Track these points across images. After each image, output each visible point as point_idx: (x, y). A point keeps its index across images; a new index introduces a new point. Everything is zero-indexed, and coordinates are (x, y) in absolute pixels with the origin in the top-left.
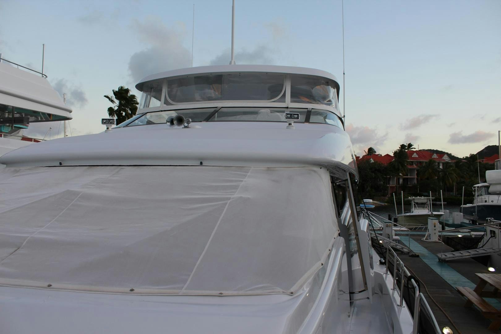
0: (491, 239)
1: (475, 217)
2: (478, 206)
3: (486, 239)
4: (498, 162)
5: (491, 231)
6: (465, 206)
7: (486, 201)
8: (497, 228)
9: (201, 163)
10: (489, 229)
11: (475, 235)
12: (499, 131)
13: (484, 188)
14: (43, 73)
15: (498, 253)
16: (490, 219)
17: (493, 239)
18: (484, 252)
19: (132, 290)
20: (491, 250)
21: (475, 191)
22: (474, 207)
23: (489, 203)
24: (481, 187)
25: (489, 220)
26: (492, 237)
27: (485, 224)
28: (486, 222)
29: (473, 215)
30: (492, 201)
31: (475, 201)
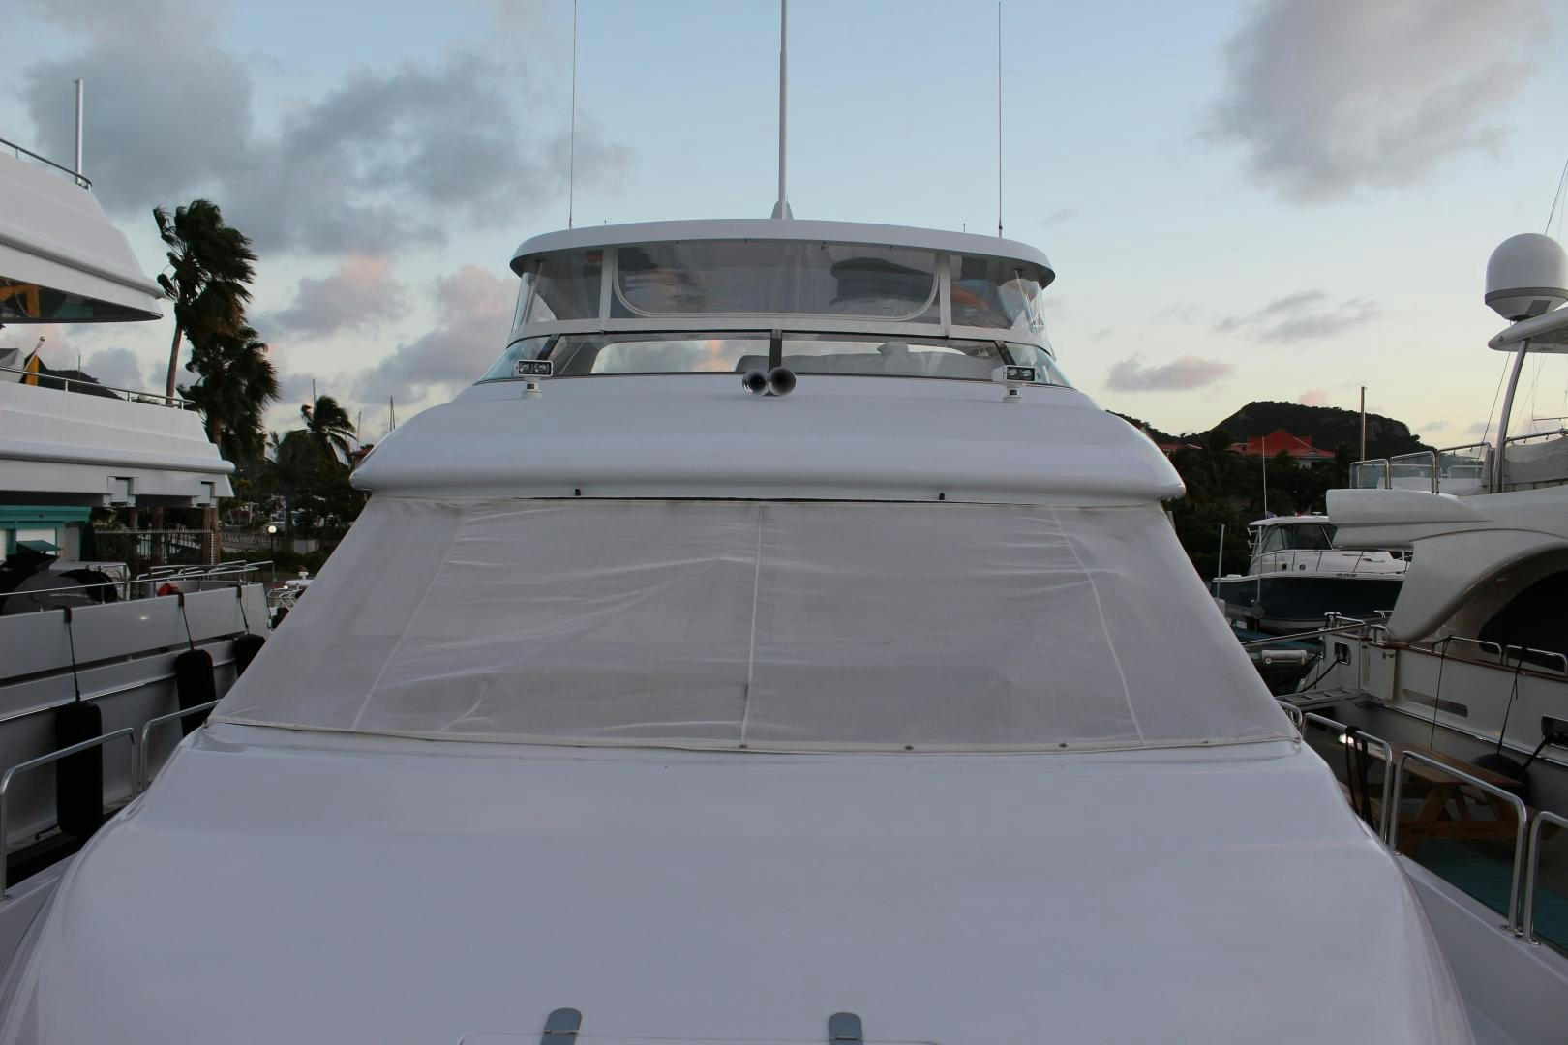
0: (1335, 667)
1: (1255, 610)
2: (1264, 580)
3: (1321, 666)
4: (1358, 467)
5: (1337, 645)
6: (1223, 579)
7: (1285, 567)
8: (1357, 639)
9: (942, 496)
10: (1331, 641)
11: (1273, 659)
12: (1363, 388)
13: (1279, 530)
14: (80, 173)
15: (1355, 701)
16: (1334, 616)
17: (1343, 666)
18: (1322, 698)
19: (1063, 745)
20: (1340, 694)
21: (1253, 538)
22: (1253, 583)
23: (1294, 572)
24: (1270, 526)
25: (1332, 618)
26: (1338, 661)
27: (1321, 630)
28: (1324, 624)
29: (1251, 605)
30: (1302, 567)
31: (1254, 566)
